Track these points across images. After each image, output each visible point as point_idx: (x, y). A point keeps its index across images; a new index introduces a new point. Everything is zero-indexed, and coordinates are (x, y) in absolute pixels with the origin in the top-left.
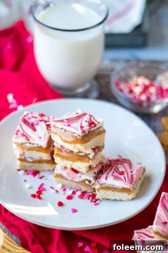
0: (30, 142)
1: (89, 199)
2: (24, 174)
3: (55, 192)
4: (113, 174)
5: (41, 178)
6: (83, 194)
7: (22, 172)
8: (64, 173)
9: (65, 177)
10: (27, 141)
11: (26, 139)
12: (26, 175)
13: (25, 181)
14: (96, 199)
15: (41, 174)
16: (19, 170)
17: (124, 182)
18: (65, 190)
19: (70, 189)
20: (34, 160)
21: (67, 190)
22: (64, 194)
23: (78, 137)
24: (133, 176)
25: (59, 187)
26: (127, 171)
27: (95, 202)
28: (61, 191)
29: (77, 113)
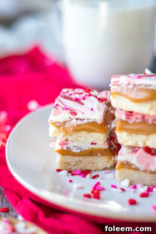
0: (77, 117)
5: (94, 178)
7: (64, 173)
8: (133, 159)
9: (134, 165)
10: (72, 117)
11: (71, 113)
12: (70, 176)
13: (71, 181)
15: (94, 173)
16: (59, 171)
18: (135, 187)
19: (143, 186)
20: (82, 150)
21: (138, 186)
22: (134, 192)
25: (125, 183)
28: (129, 189)
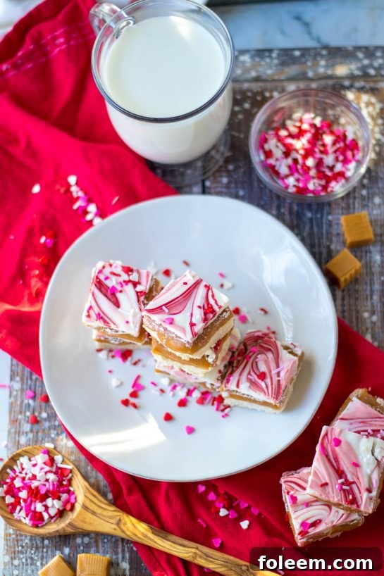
0: (111, 328)
1: (213, 404)
2: (108, 358)
3: (158, 393)
4: (249, 376)
5: (135, 364)
6: (205, 394)
7: (103, 355)
8: (171, 372)
11: (105, 325)
12: (110, 358)
13: (110, 372)
14: (224, 406)
15: (136, 356)
16: (98, 351)
17: (265, 393)
18: (174, 388)
19: (182, 387)
20: (121, 341)
21: (178, 388)
22: (174, 395)
23: (187, 345)
24: (281, 383)
25: (164, 382)
26: (270, 371)
27: (223, 411)
28: (168, 389)
29: (185, 284)
